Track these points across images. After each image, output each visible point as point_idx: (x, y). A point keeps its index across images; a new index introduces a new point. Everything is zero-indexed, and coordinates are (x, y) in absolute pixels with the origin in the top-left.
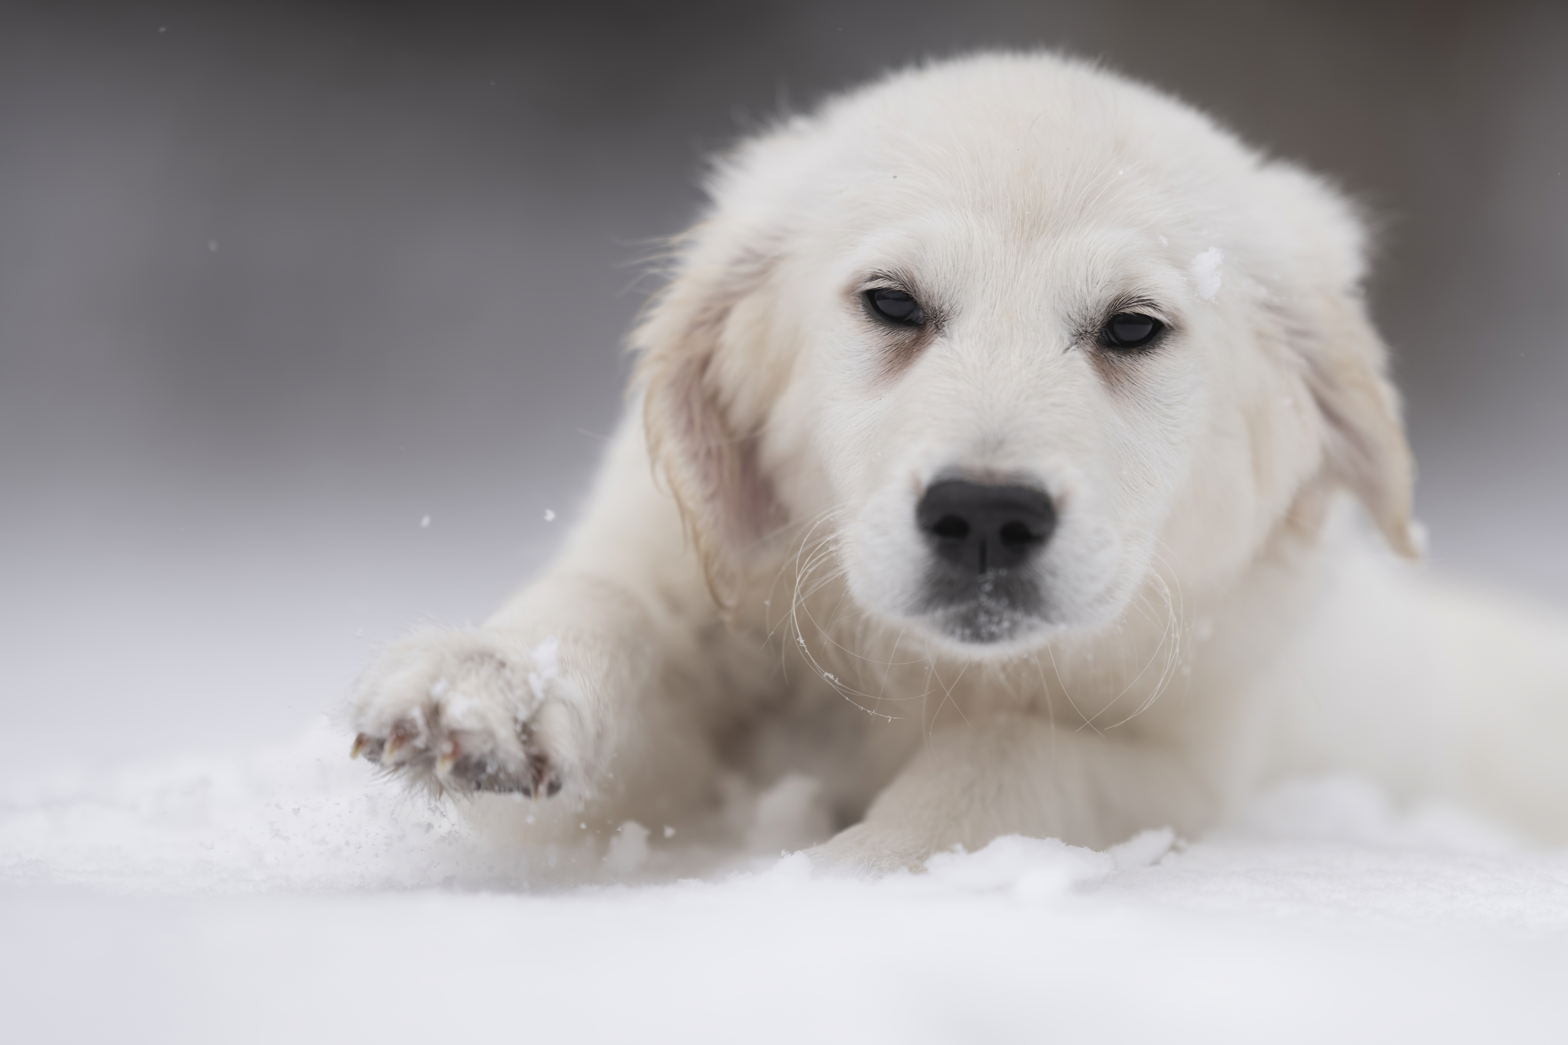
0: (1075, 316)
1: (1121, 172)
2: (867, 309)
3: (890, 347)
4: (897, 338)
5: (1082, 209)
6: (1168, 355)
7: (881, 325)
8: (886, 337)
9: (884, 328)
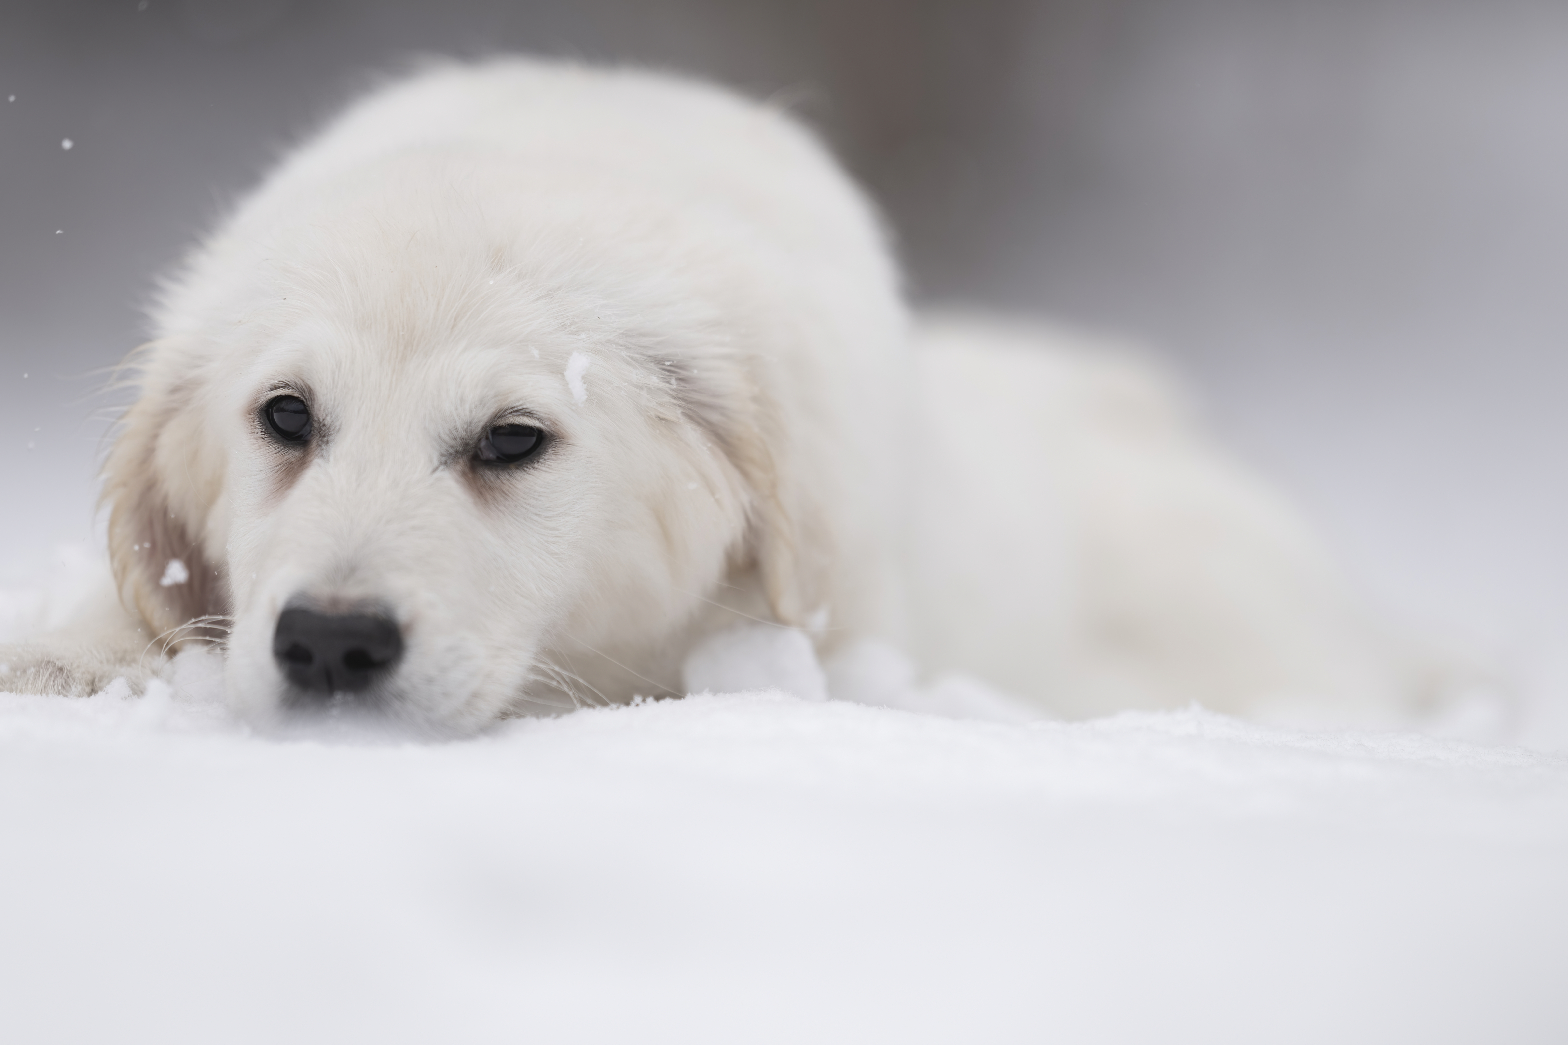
0: (446, 438)
1: (491, 283)
2: (264, 427)
3: (280, 467)
4: (286, 457)
5: (453, 327)
6: (547, 470)
7: (275, 442)
8: (278, 454)
9: (276, 446)
